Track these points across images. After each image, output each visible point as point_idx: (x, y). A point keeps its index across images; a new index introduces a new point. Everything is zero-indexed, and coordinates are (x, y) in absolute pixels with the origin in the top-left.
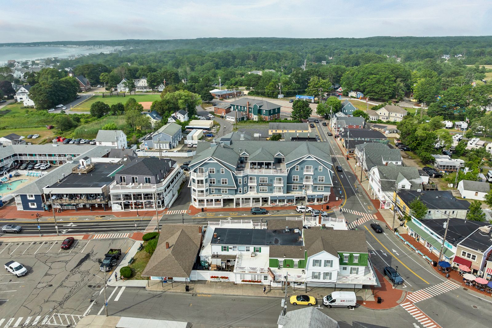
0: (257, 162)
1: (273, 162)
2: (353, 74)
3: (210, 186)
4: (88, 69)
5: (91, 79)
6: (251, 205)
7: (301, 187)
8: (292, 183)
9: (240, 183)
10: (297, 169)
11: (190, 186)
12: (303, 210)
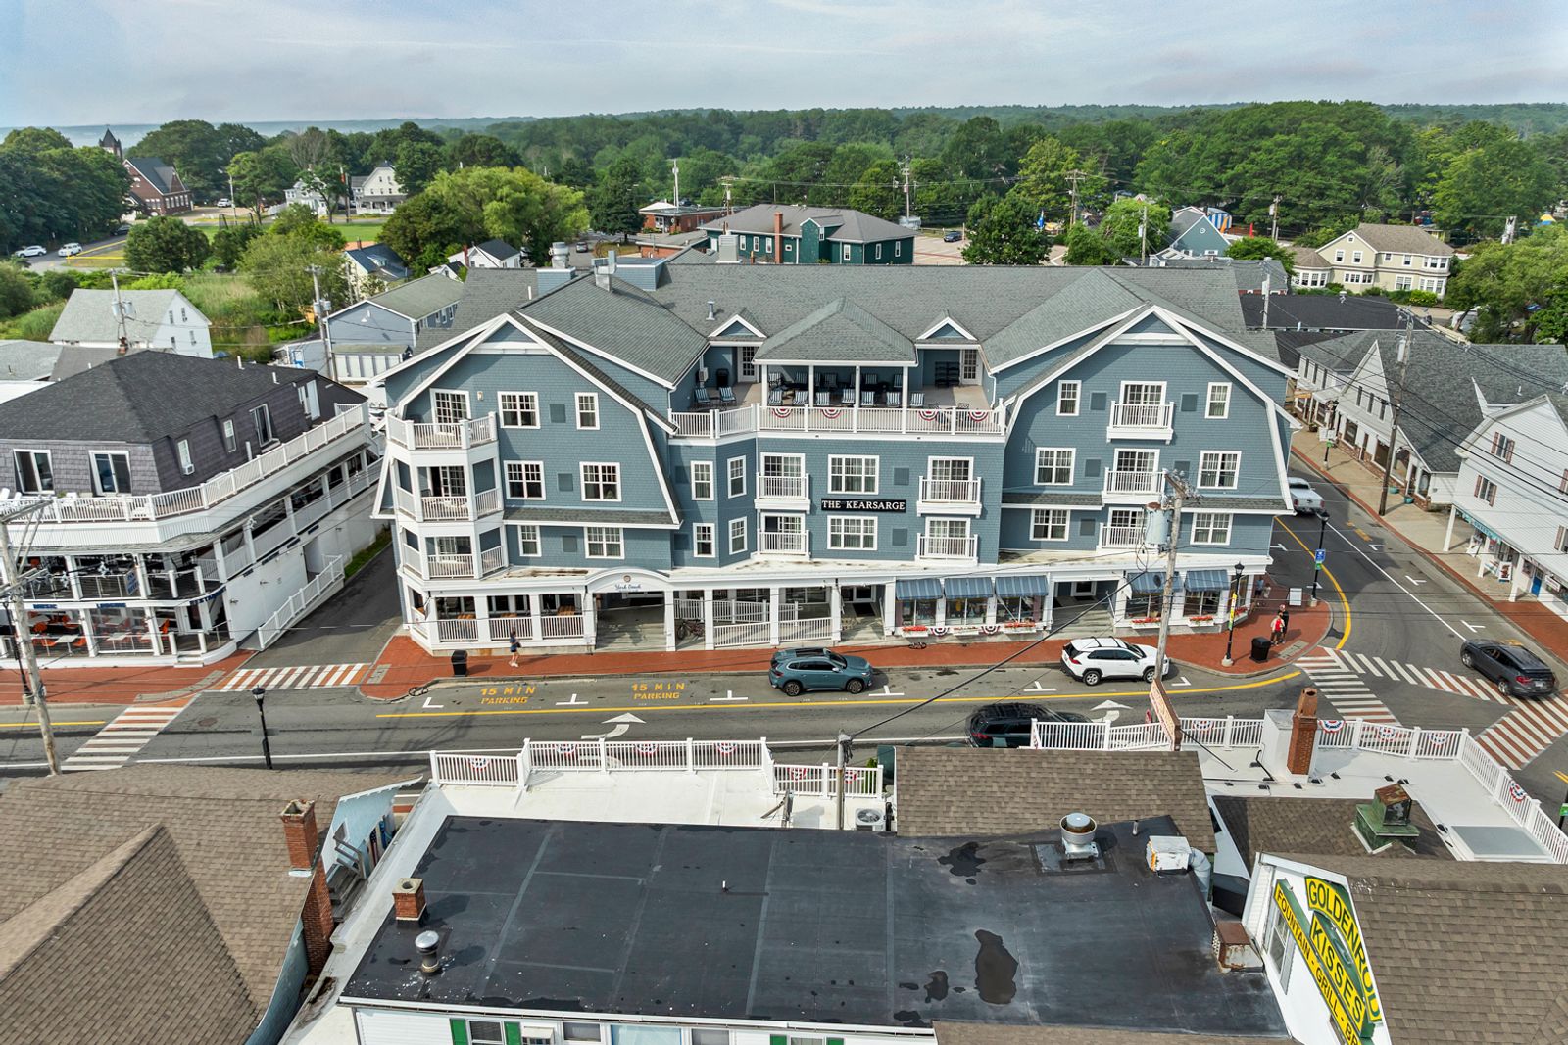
0: (812, 363)
1: (913, 364)
2: (1184, 149)
3: (509, 512)
4: (184, 136)
5: (196, 174)
6: (776, 633)
7: (1087, 522)
8: (1031, 498)
9: (703, 490)
10: (1067, 407)
11: (382, 510)
12: (1110, 667)
